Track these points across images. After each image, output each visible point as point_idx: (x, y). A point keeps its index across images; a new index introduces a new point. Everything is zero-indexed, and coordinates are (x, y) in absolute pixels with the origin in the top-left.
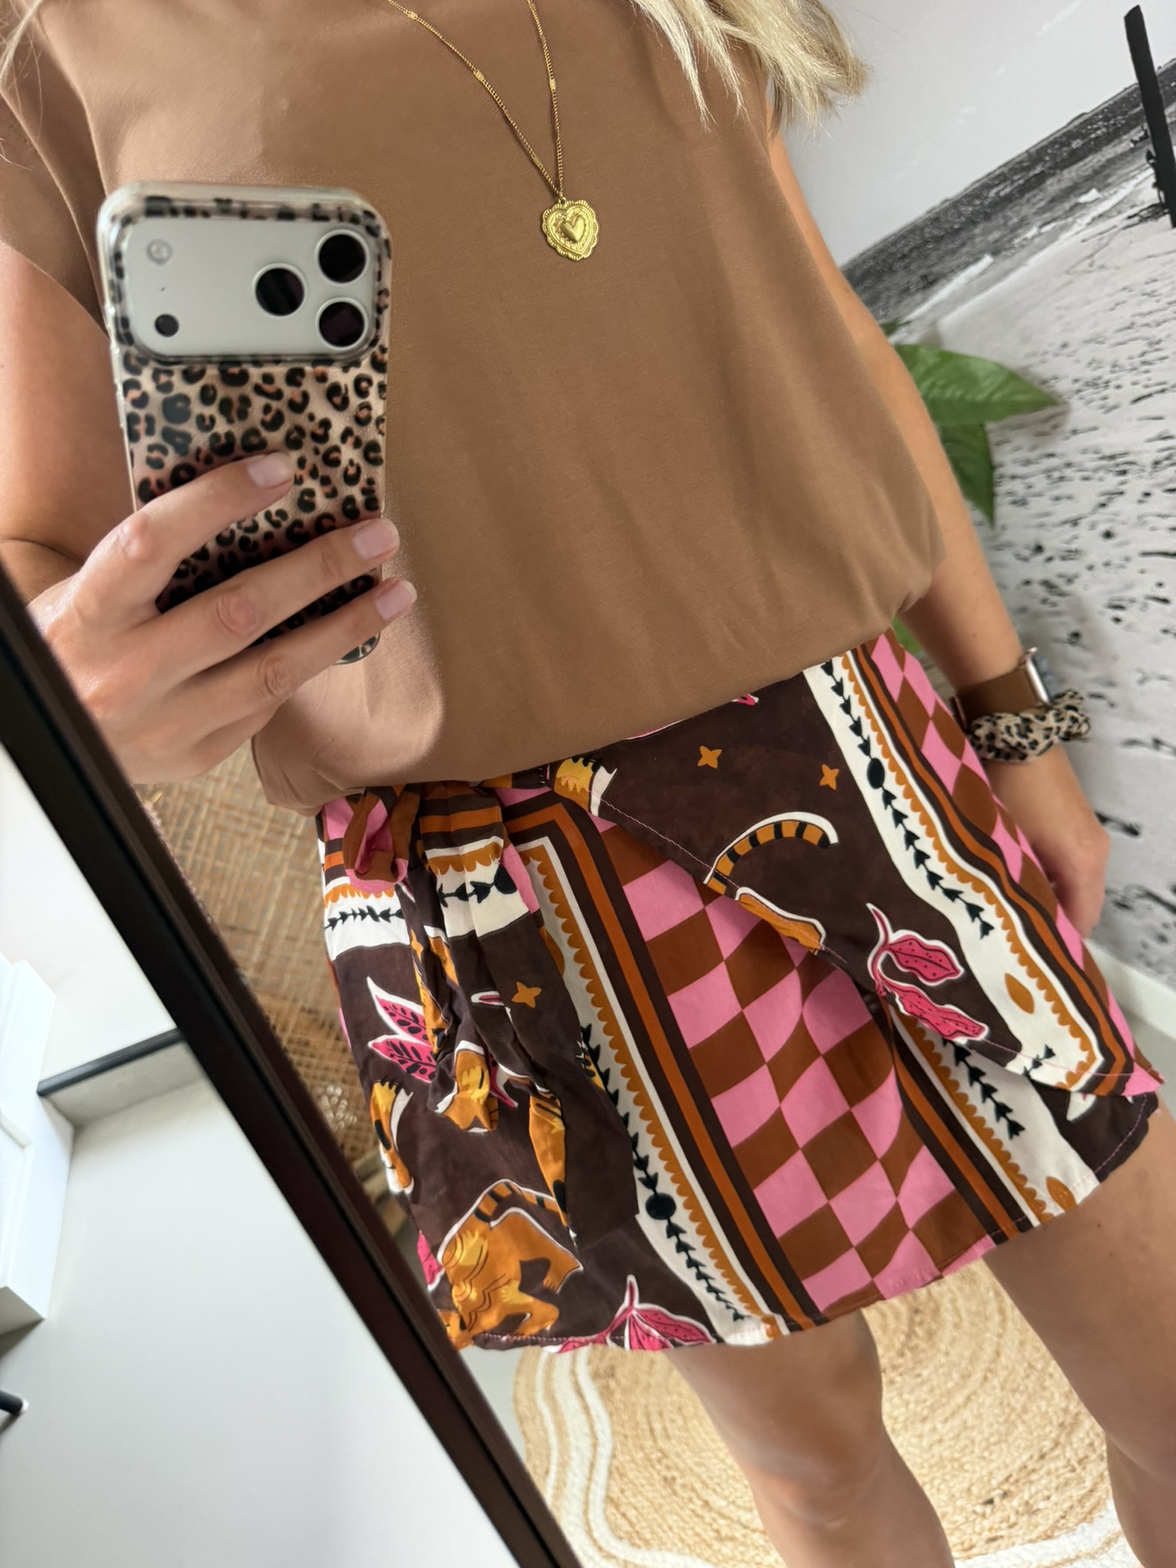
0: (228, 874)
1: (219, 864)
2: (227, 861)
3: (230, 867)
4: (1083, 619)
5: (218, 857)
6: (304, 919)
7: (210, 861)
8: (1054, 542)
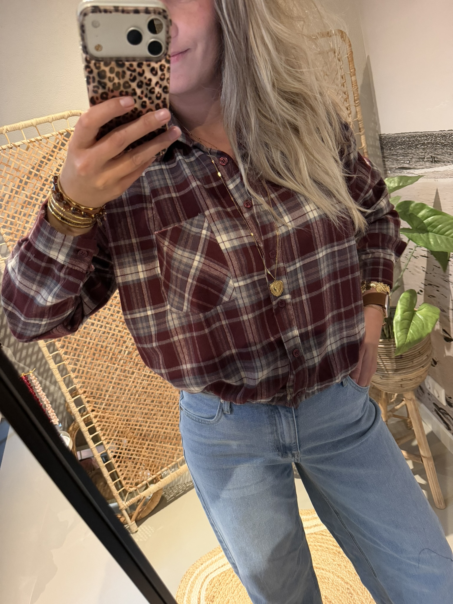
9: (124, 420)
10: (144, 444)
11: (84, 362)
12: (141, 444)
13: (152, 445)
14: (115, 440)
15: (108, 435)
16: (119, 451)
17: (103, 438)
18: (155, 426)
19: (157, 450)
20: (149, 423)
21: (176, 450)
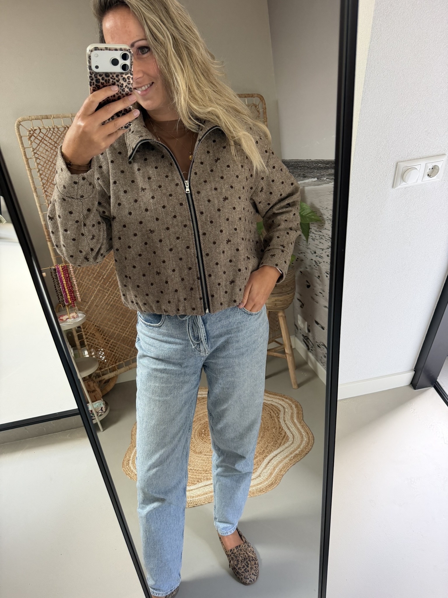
0: (83, 285)
1: (80, 281)
2: (83, 281)
3: (84, 283)
4: (321, 273)
5: (81, 280)
6: (101, 302)
7: (78, 280)
8: (319, 252)
9: (98, 321)
10: (110, 341)
11: (78, 275)
12: (108, 340)
13: (115, 343)
14: (91, 333)
15: (87, 329)
16: (93, 342)
17: (82, 330)
18: (119, 330)
19: (118, 348)
20: (115, 327)
21: (130, 350)
